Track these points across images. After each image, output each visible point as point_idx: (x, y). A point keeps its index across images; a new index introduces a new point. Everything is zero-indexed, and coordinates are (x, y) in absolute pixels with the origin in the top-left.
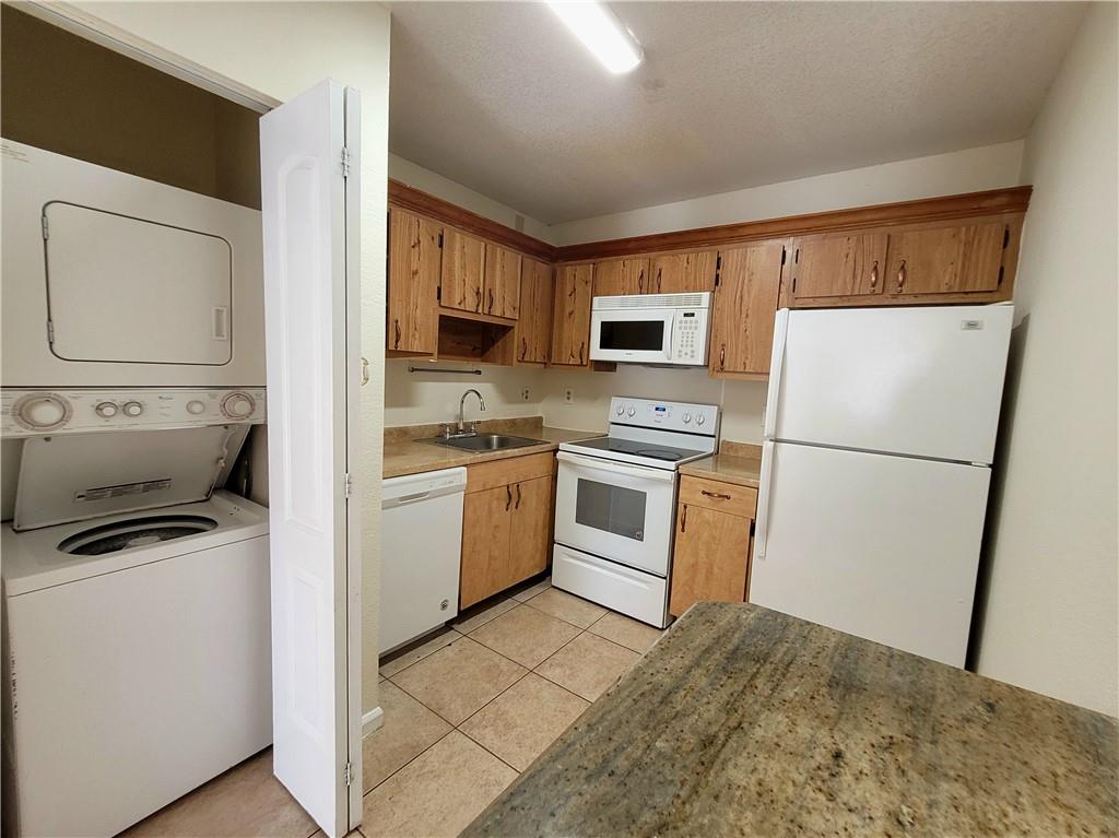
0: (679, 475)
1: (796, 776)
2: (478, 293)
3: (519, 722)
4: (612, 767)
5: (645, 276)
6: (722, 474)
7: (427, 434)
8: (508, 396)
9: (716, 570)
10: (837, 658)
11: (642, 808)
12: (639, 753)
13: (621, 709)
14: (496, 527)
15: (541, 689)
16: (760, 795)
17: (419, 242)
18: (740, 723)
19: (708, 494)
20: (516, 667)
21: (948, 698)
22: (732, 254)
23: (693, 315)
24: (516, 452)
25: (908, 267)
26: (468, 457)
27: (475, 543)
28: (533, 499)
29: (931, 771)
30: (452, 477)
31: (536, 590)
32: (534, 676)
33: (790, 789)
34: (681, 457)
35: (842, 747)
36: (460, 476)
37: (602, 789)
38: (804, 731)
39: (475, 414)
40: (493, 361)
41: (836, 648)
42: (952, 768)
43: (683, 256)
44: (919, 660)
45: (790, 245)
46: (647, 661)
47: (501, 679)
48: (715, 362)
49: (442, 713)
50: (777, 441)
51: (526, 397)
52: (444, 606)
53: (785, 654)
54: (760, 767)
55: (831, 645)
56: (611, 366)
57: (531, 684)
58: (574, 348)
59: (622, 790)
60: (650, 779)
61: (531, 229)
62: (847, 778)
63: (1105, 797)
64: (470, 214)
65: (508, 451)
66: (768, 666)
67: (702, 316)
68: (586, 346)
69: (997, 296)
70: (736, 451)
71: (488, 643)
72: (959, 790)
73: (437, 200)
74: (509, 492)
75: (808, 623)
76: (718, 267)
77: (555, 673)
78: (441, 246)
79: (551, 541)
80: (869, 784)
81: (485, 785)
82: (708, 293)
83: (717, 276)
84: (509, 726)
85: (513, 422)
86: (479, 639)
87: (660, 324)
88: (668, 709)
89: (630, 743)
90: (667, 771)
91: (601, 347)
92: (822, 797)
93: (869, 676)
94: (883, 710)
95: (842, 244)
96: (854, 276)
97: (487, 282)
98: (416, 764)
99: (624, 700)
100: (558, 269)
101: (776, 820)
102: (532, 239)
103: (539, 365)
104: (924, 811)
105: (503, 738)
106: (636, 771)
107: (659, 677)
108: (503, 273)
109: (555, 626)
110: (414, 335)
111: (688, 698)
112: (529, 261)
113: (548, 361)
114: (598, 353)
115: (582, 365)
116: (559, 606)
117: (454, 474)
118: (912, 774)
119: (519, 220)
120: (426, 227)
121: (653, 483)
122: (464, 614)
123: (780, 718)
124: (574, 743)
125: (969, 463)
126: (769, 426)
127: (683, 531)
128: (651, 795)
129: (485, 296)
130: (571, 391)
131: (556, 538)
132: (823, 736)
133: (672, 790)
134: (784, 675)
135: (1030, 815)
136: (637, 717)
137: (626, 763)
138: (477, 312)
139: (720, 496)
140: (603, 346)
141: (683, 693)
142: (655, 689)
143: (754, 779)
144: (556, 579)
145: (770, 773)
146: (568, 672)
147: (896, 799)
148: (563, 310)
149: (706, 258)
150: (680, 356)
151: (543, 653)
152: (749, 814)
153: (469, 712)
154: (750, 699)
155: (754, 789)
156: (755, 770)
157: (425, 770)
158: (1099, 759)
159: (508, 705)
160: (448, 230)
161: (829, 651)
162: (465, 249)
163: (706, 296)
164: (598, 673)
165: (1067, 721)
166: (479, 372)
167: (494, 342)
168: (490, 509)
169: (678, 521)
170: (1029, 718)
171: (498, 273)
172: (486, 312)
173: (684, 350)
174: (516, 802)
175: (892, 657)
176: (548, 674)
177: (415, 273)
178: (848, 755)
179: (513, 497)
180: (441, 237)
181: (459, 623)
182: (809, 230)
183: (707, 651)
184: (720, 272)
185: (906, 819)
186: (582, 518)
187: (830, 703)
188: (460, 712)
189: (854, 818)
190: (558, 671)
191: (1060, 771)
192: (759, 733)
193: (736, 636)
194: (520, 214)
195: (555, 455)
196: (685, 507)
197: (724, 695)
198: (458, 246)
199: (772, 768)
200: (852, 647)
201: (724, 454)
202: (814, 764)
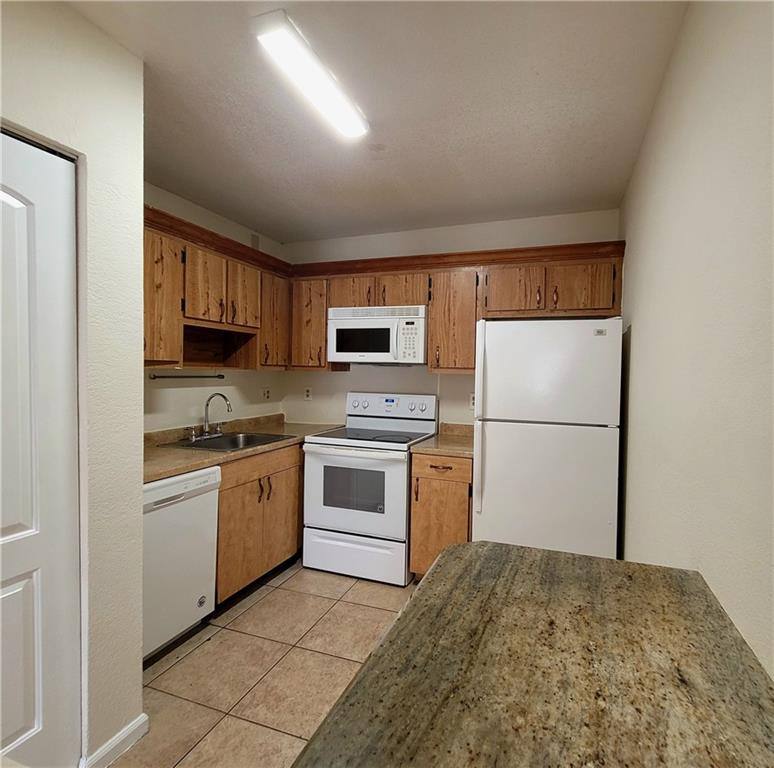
0: (410, 455)
1: (529, 640)
2: (221, 305)
3: (288, 692)
4: (413, 663)
5: (372, 290)
6: (444, 450)
7: (172, 439)
8: (251, 398)
9: (445, 528)
10: (543, 566)
11: (439, 682)
12: (430, 650)
13: (411, 626)
14: (251, 519)
15: (305, 660)
16: (511, 656)
17: (162, 258)
18: (491, 618)
19: (435, 467)
20: (279, 646)
21: (608, 577)
22: (440, 276)
23: (413, 323)
24: (265, 447)
25: (559, 290)
26: (221, 457)
27: (231, 537)
28: (283, 489)
29: (603, 620)
30: (207, 477)
31: (289, 573)
32: (298, 649)
33: (527, 649)
34: (411, 440)
35: (553, 618)
36: (214, 474)
37: (410, 678)
38: (530, 614)
39: (220, 415)
40: (237, 366)
41: (541, 560)
42: (613, 615)
43: (402, 277)
44: (590, 559)
45: (481, 271)
46: (420, 592)
47: (267, 659)
48: (432, 361)
49: (211, 704)
50: (484, 420)
51: (268, 397)
52: (201, 603)
53: (511, 569)
54: (508, 640)
55: (538, 558)
56: (344, 367)
57: (296, 657)
58: (313, 351)
59: (424, 675)
60: (441, 664)
61: (265, 247)
62: (559, 634)
63: (686, 612)
64: (212, 234)
65: (259, 447)
66: (501, 579)
67: (420, 324)
68: (323, 349)
69: (612, 312)
70: (452, 430)
71: (249, 630)
72: (617, 626)
73: (179, 221)
74: (260, 485)
75: (522, 547)
76: (430, 286)
77: (316, 644)
78: (184, 261)
79: (300, 526)
80: (571, 634)
81: (265, 756)
82: (423, 307)
83: (430, 293)
84: (279, 699)
85: (256, 421)
86: (238, 628)
87: (387, 331)
88: (442, 619)
89: (422, 646)
90: (450, 656)
91: (338, 351)
92: (546, 648)
93: (563, 573)
94: (573, 591)
95: (516, 273)
96: (526, 296)
97: (230, 294)
98: (191, 757)
99: (411, 621)
100: (294, 283)
101: (522, 667)
102: (268, 256)
103: (278, 369)
104: (601, 641)
105: (276, 710)
106: (430, 661)
107: (432, 600)
108: (244, 287)
109: (311, 602)
110: (159, 345)
111: (455, 610)
112: (267, 276)
113: (289, 363)
114: (334, 356)
115: (320, 366)
116: (312, 584)
117: (206, 475)
118: (593, 624)
119: (255, 239)
120: (170, 244)
121: (390, 463)
122: (221, 608)
123: (514, 609)
124: (383, 655)
125: (606, 426)
126: (477, 411)
127: (417, 499)
128: (444, 673)
129: (227, 307)
130: (310, 389)
131: (305, 522)
132: (542, 614)
133: (456, 667)
134: (512, 583)
135: (653, 630)
136: (423, 629)
137: (422, 659)
138: (221, 322)
139: (444, 468)
140: (339, 349)
141: (450, 607)
142: (430, 609)
143: (505, 648)
144: (308, 560)
145: (515, 642)
146: (328, 640)
147: (585, 638)
148: (300, 319)
149: (420, 279)
150: (404, 357)
151: (303, 627)
152: (506, 668)
153: (238, 696)
154: (494, 602)
155: (506, 653)
156: (505, 643)
157: (201, 760)
158: (683, 593)
159: (277, 680)
160: (190, 247)
161: (538, 563)
162: (206, 264)
163: (422, 308)
164: (356, 634)
165: (668, 576)
166: (222, 377)
167: (235, 349)
168: (243, 503)
169: (412, 492)
170: (650, 579)
171: (240, 286)
172: (230, 322)
173: (408, 351)
174: (352, 701)
175: (574, 559)
176: (310, 645)
177: (159, 287)
178: (557, 622)
179: (264, 489)
180: (184, 254)
181: (215, 618)
182: (493, 262)
183: (460, 577)
184: (431, 290)
185: (592, 648)
186: (329, 500)
187: (543, 594)
188: (230, 698)
189: (565, 654)
190: (319, 641)
191: (665, 604)
192: (503, 621)
193: (478, 563)
194: (254, 233)
195: (301, 447)
196: (417, 480)
197: (477, 603)
198: (200, 261)
199: (514, 640)
200: (551, 557)
201: (444, 434)
202: (539, 631)
